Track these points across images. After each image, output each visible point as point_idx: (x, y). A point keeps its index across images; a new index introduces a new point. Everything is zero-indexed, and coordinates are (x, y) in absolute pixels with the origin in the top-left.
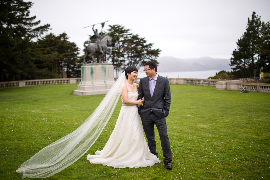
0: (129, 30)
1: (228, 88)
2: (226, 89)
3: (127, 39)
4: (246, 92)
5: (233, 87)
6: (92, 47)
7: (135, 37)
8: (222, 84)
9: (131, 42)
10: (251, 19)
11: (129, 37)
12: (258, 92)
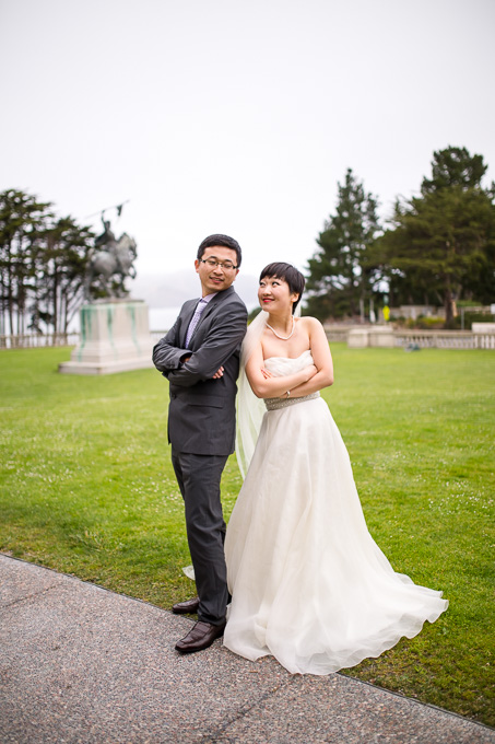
0: (48, 205)
1: (373, 343)
2: (369, 346)
3: (40, 229)
4: (417, 349)
5: (385, 341)
6: (105, 262)
7: (65, 224)
8: (361, 335)
9: (53, 235)
10: (344, 185)
11: (49, 224)
12: (435, 347)
